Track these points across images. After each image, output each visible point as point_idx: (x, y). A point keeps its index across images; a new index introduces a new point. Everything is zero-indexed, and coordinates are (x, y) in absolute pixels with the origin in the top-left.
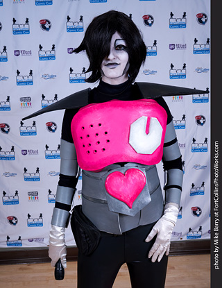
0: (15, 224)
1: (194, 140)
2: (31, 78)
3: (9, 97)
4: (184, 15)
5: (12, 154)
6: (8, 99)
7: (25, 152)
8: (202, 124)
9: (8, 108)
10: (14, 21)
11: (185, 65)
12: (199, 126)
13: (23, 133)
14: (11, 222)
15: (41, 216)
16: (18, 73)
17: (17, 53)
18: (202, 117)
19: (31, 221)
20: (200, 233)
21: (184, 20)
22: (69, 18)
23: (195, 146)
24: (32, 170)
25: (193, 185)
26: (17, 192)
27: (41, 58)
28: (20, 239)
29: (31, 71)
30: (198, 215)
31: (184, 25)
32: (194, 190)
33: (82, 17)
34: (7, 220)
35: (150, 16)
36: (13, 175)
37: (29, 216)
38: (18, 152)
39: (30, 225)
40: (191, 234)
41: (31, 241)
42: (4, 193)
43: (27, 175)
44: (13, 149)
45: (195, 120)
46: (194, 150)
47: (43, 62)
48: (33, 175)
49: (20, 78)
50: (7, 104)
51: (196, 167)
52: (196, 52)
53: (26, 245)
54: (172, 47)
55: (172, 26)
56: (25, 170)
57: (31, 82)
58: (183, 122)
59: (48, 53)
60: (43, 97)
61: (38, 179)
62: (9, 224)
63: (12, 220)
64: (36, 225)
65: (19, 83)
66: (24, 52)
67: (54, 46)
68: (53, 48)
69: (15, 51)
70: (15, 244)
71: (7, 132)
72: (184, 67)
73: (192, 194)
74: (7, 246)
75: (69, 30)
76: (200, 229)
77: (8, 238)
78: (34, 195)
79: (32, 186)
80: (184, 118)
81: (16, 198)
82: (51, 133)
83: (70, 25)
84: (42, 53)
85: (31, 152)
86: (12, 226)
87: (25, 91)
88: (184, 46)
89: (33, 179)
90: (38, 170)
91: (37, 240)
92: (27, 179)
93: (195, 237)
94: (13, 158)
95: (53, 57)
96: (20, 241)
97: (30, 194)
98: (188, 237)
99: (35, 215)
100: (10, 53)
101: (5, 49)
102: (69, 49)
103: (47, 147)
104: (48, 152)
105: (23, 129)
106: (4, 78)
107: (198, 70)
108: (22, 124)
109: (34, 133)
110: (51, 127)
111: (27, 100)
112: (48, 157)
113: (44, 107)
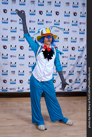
0: (5, 83)
1: (71, 55)
2: (16, 30)
3: (7, 36)
4: (69, 13)
6: (7, 37)
7: (11, 56)
8: (74, 50)
10: (12, 10)
11: (69, 29)
12: (73, 51)
13: (11, 49)
14: (4, 82)
15: (15, 80)
16: (11, 28)
17: (12, 21)
18: (74, 47)
19: (11, 82)
20: (71, 89)
21: (69, 14)
22: (30, 10)
23: (71, 57)
24: (13, 63)
25: (70, 71)
26: (7, 71)
27: (20, 23)
28: (7, 88)
29: (16, 28)
30: (71, 82)
31: (69, 16)
32: (70, 73)
33: (35, 10)
34: (3, 81)
35: (58, 12)
36: (6, 64)
37: (11, 80)
38: (9, 56)
39: (11, 83)
40: (68, 89)
41: (11, 89)
42: (3, 71)
43: (12, 65)
44: (7, 55)
45: (71, 48)
46: (71, 59)
48: (14, 65)
50: (7, 38)
51: (71, 65)
52: (73, 25)
53: (9, 91)
54: (65, 23)
55: (65, 16)
56: (11, 63)
57: (16, 32)
58: (67, 49)
60: (20, 37)
61: (15, 66)
62: (3, 83)
63: (5, 81)
64: (13, 83)
65: (11, 31)
66: (14, 21)
70: (5, 90)
71: (6, 49)
72: (69, 30)
73: (69, 75)
74: (2, 91)
76: (72, 88)
77: (3, 88)
78: (13, 72)
79: (13, 69)
80: (68, 47)
81: (7, 73)
82: (21, 50)
83: (31, 13)
85: (14, 56)
86: (4, 83)
87: (13, 34)
88: (69, 23)
89: (14, 66)
90: (16, 63)
91: (13, 89)
92: (11, 66)
93: (70, 90)
94: (7, 58)
96: (7, 89)
97: (12, 72)
98: (67, 90)
99: (13, 80)
100: (9, 21)
101: (7, 19)
102: (30, 21)
103: (19, 55)
104: (20, 57)
105: (12, 48)
106: (6, 29)
107: (73, 31)
108: (11, 46)
109: (15, 50)
110: (21, 48)
111: (14, 38)
112: (20, 58)
113: (20, 41)
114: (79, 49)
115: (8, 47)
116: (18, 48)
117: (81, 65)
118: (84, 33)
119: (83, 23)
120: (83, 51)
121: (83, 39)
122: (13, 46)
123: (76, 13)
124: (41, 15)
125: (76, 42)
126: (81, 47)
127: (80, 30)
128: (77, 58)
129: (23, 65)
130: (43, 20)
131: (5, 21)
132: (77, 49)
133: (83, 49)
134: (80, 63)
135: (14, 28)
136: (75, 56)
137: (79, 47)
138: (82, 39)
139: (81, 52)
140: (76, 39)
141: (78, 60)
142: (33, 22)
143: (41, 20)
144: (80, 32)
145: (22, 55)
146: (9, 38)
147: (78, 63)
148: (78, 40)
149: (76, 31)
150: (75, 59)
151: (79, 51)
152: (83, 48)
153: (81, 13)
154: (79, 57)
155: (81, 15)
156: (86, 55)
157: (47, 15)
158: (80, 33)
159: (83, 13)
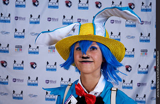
1: (124, 81)
2: (23, 34)
5: (7, 80)
6: (8, 46)
7: (15, 80)
9: (8, 52)
11: (120, 33)
12: (128, 72)
13: (15, 68)
16: (16, 30)
17: (17, 18)
18: (130, 66)
27: (31, 22)
29: (24, 30)
33: (58, 0)
35: (100, 3)
36: (6, 94)
38: (10, 80)
43: (15, 95)
44: (7, 77)
45: (125, 68)
46: (124, 87)
47: (32, 25)
49: (17, 34)
50: (7, 49)
52: (127, 26)
54: (112, 22)
56: (14, 92)
57: (23, 37)
59: (36, 20)
60: (30, 46)
61: (22, 98)
65: (16, 36)
66: (21, 18)
67: (39, 16)
68: (39, 17)
69: (16, 17)
71: (5, 67)
72: (120, 34)
75: (50, 7)
82: (33, 69)
83: (50, 4)
84: (32, 20)
85: (19, 80)
87: (19, 42)
88: (120, 22)
89: (18, 98)
90: (22, 93)
92: (14, 98)
94: (7, 83)
95: (38, 22)
100: (12, 18)
101: (9, 15)
102: (48, 18)
103: (29, 78)
104: (30, 82)
105: (15, 65)
106: (7, 33)
107: (128, 37)
108: (15, 62)
109: (22, 68)
110: (33, 65)
111: (19, 48)
112: (29, 84)
113: (30, 52)
114: (140, 70)
115: (10, 64)
116: (27, 66)
117: (144, 99)
118: (148, 41)
119: (147, 22)
120: (147, 73)
121: (147, 51)
122: (19, 62)
123: (133, 4)
124: (68, 8)
125: (133, 56)
126: (144, 67)
127: (141, 34)
128: (135, 86)
129: (35, 96)
130: (72, 16)
131: (6, 18)
132: (135, 69)
133: (147, 70)
134: (141, 96)
135: (20, 30)
136: (132, 82)
137: (140, 66)
138: (145, 52)
139: (143, 75)
140: (133, 50)
141: (138, 91)
142: (54, 19)
143: (68, 17)
144: (142, 38)
145: (33, 78)
146: (12, 48)
147: (137, 95)
148: (138, 53)
149: (133, 37)
150: (131, 88)
151: (139, 72)
152: (148, 67)
153: (143, 4)
154: (139, 85)
155: (144, 7)
156: (153, 82)
157: (80, 8)
158: (141, 41)
159: (147, 4)
